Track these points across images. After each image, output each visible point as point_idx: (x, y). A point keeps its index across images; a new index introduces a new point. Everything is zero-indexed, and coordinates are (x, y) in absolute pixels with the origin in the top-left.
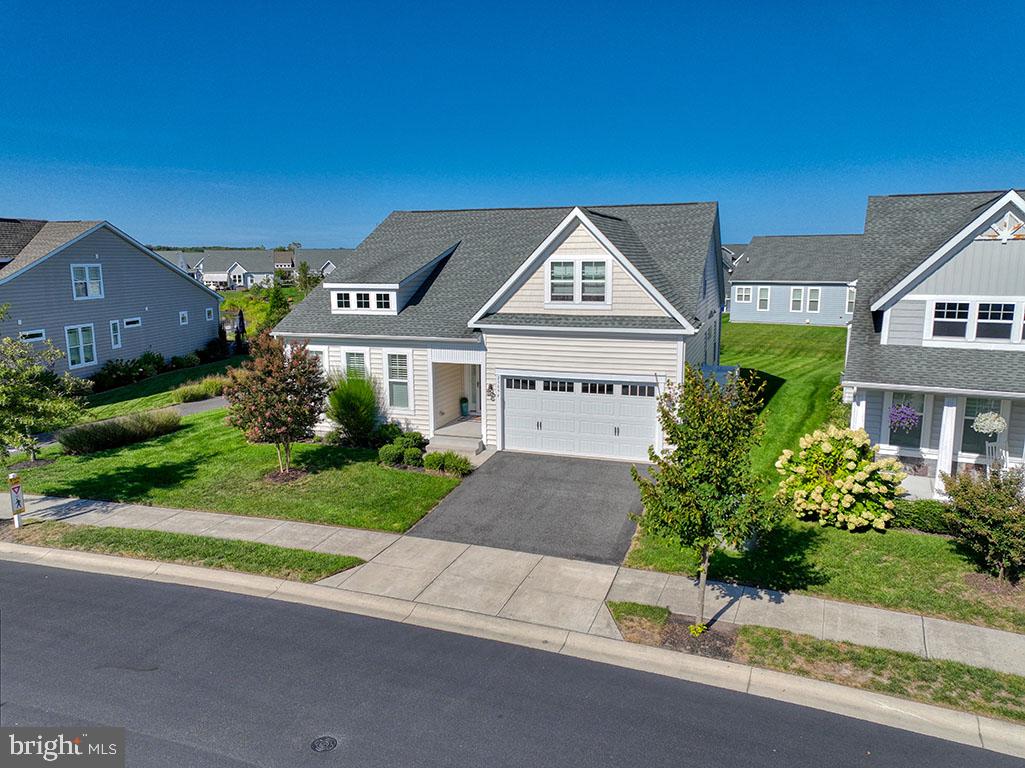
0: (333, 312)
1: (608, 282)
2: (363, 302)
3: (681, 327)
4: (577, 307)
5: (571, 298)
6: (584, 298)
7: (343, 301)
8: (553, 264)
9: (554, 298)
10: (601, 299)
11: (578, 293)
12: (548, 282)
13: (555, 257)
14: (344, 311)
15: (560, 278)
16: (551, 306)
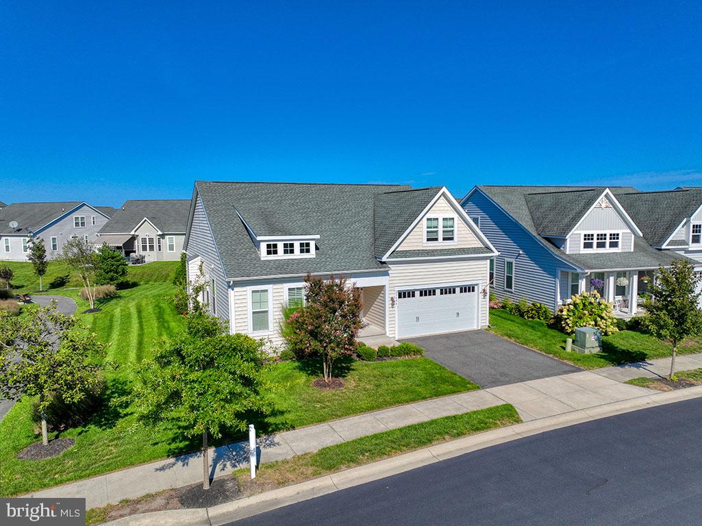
0: (262, 259)
1: (455, 229)
2: (289, 248)
3: (492, 251)
4: (441, 244)
5: (436, 239)
6: (444, 239)
7: (272, 249)
8: (428, 219)
9: (428, 240)
10: (452, 239)
11: (440, 236)
12: (425, 230)
13: (428, 216)
14: (272, 257)
15: (431, 228)
16: (428, 245)
